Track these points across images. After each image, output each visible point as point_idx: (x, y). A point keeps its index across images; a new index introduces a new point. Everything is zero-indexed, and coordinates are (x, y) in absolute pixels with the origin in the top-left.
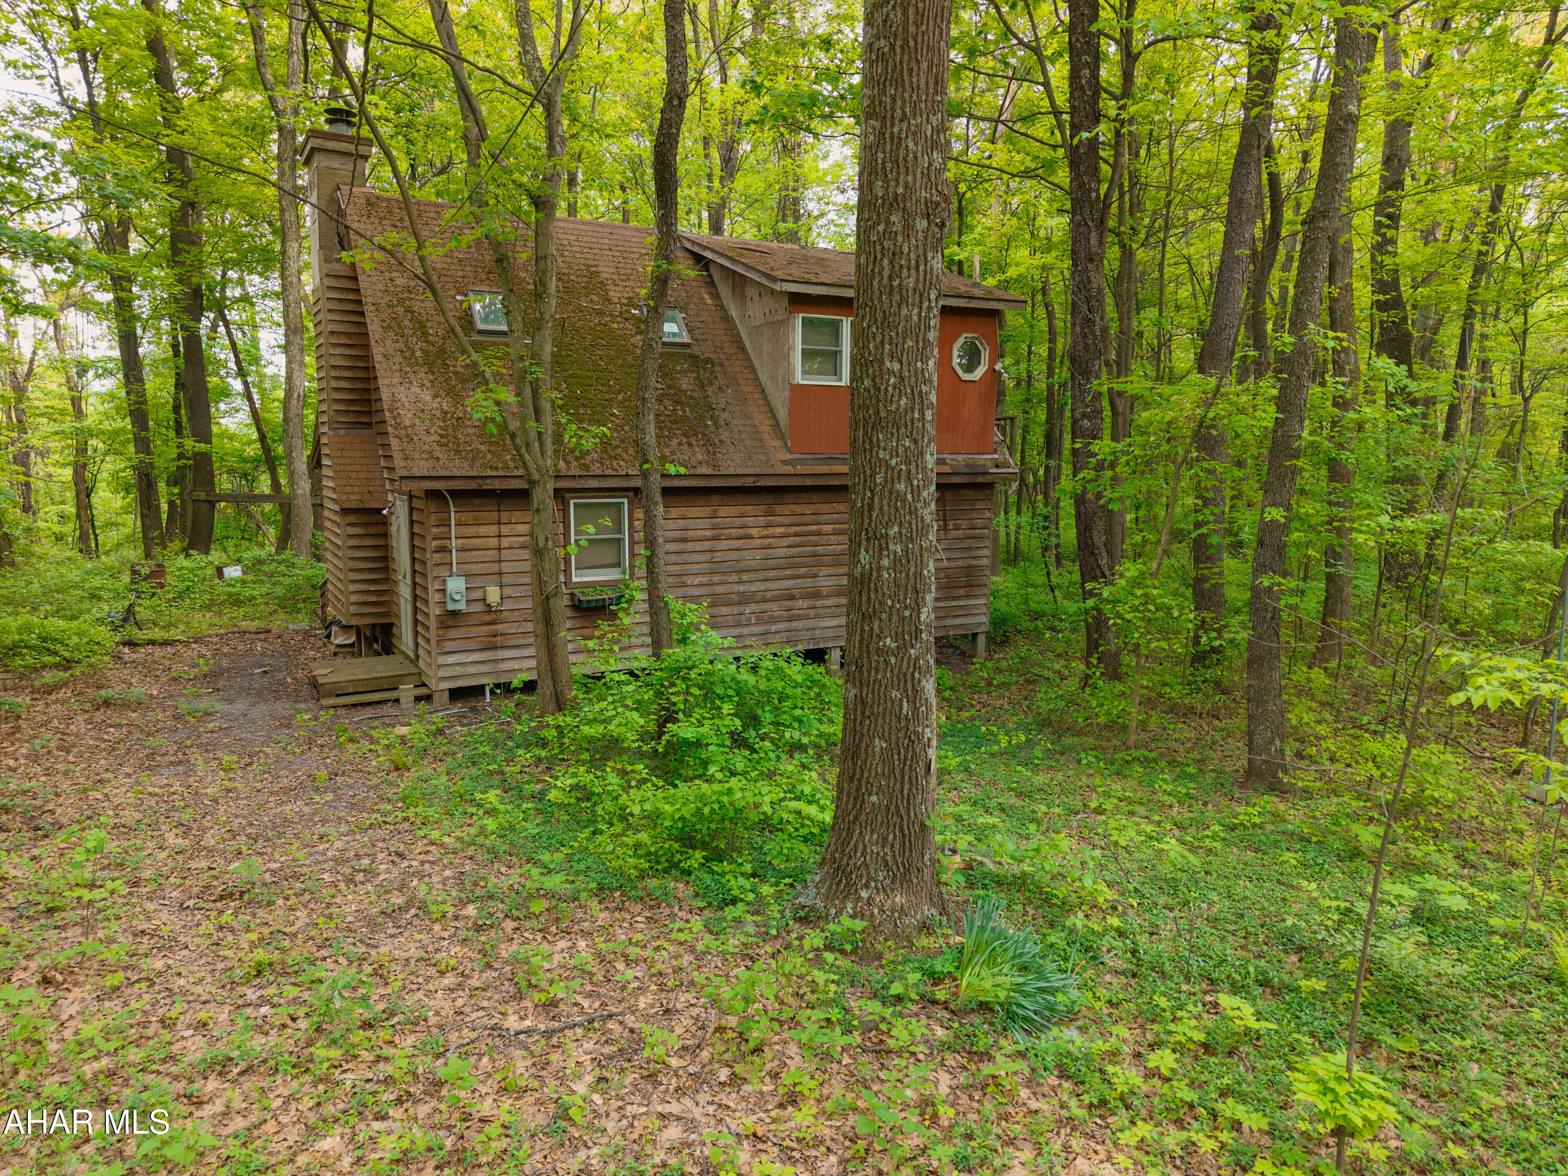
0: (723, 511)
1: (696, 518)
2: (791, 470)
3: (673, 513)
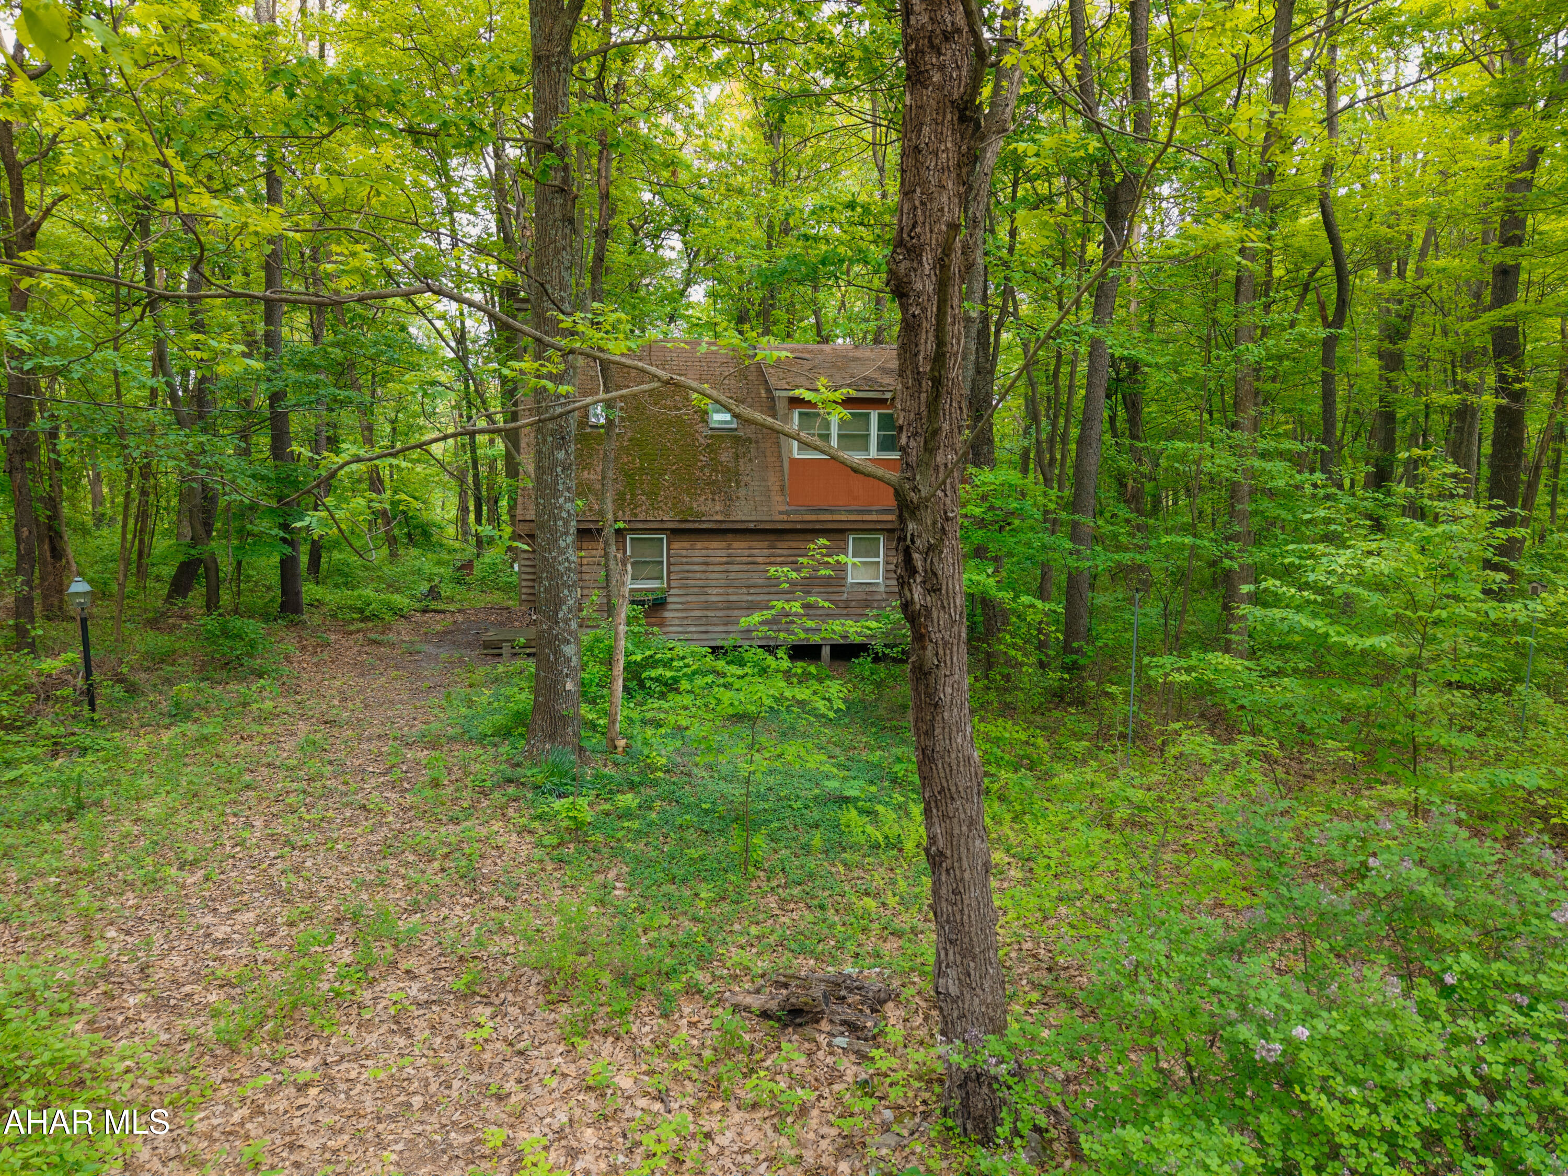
0: (736, 545)
1: (716, 549)
2: (785, 518)
3: (699, 545)
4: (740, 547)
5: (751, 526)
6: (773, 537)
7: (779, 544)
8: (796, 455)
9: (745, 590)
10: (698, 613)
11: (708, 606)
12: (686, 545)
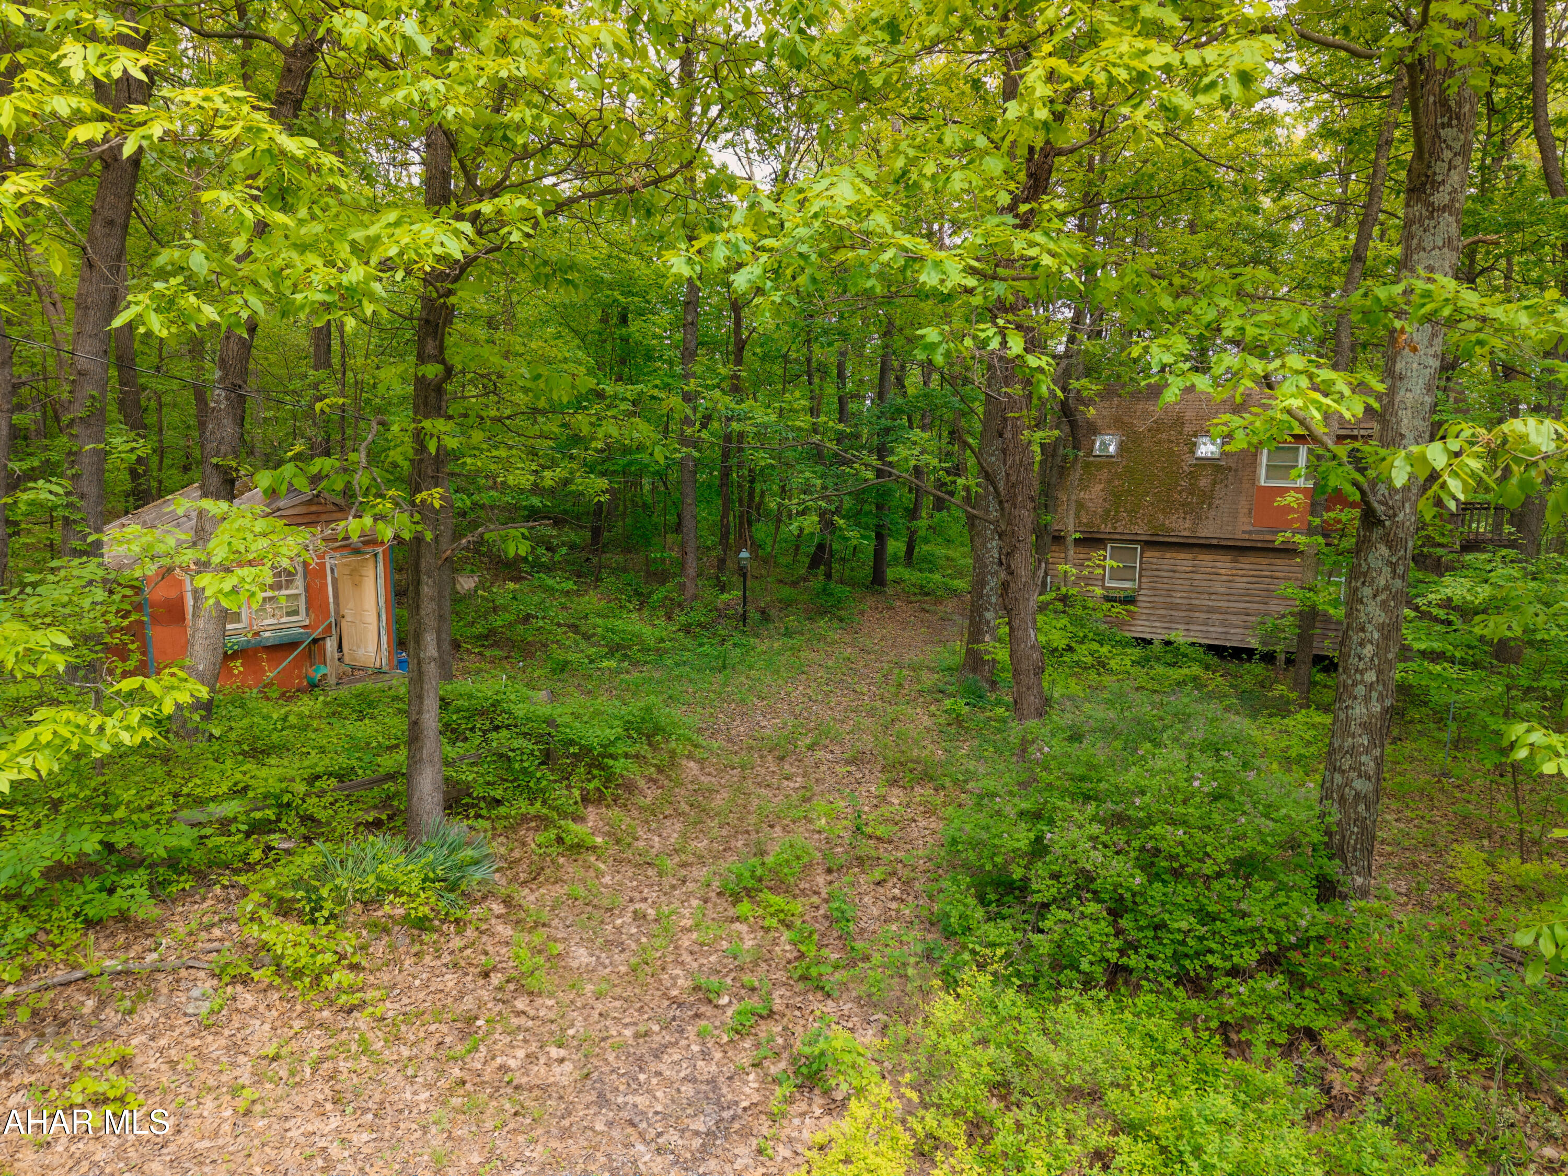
0: (1201, 557)
1: (1183, 561)
2: (1247, 536)
3: (1168, 555)
4: (1205, 560)
5: (1215, 542)
6: (1235, 553)
7: (1241, 559)
8: (1262, 482)
10: (1163, 612)
11: (1173, 607)
12: (1157, 554)
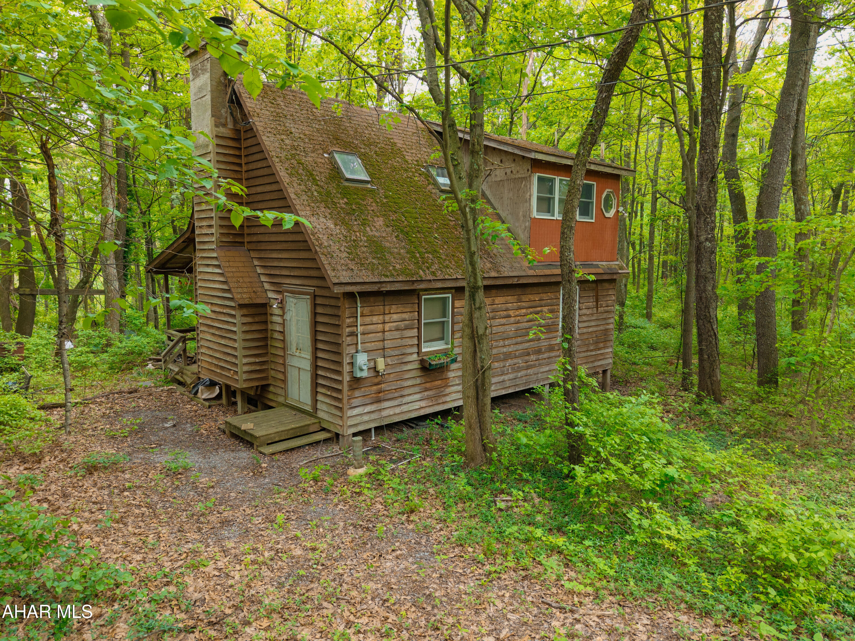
0: (497, 300)
2: (534, 272)
4: (500, 302)
5: (515, 281)
6: (519, 291)
7: (524, 298)
8: (535, 214)
9: (501, 343)
